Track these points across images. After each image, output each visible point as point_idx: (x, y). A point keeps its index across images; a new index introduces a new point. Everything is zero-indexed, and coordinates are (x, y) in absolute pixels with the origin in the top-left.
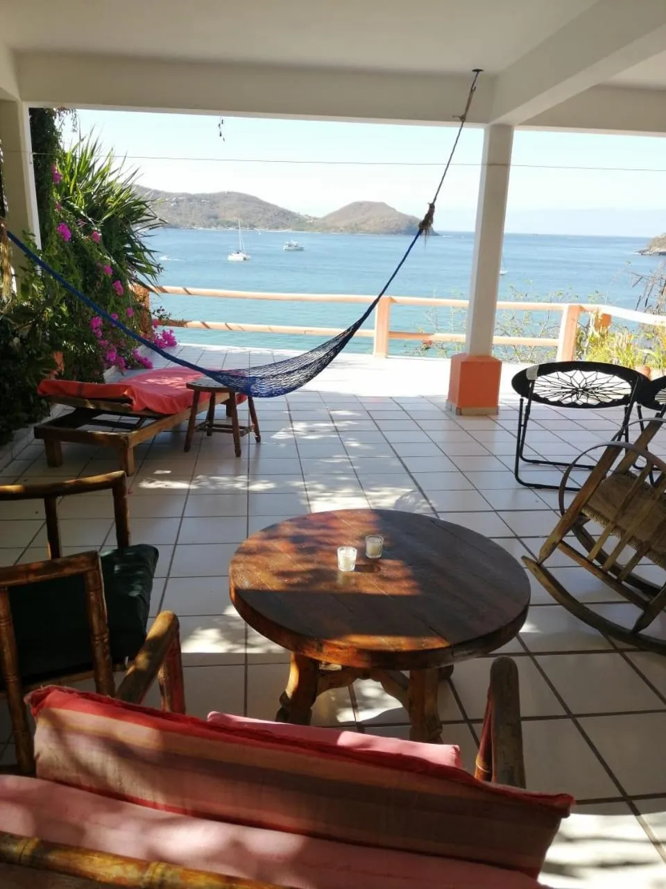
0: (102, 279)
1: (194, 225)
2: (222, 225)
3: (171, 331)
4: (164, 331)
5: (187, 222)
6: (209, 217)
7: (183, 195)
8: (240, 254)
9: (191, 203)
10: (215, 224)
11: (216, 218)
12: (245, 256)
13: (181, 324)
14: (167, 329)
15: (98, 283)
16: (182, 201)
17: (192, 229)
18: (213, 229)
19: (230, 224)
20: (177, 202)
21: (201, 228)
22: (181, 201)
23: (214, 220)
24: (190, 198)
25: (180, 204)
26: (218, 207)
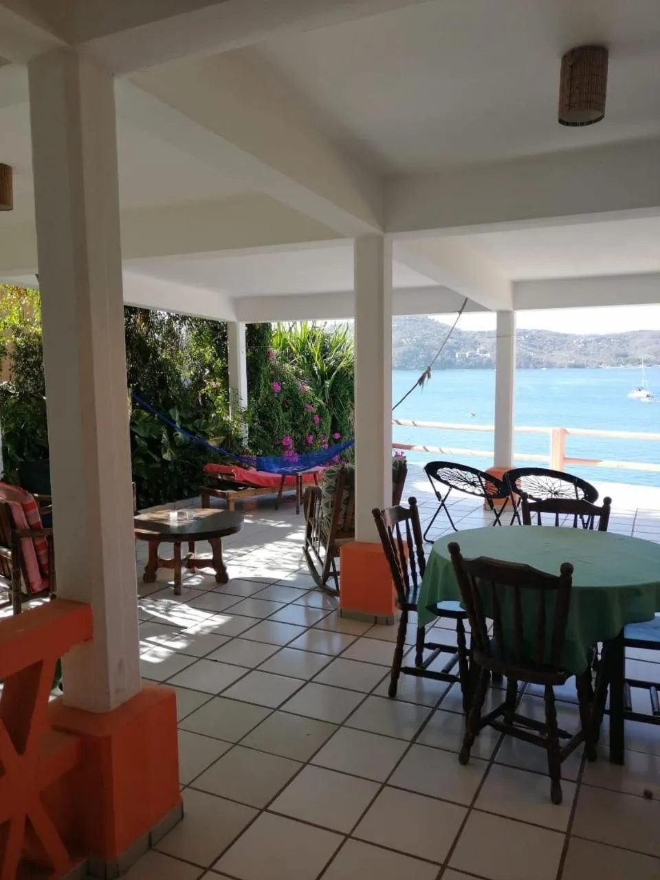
0: (305, 414)
1: (601, 364)
2: (632, 363)
3: (402, 453)
4: (396, 453)
5: (594, 362)
6: (618, 356)
7: (592, 336)
8: (643, 391)
9: (600, 343)
10: (624, 363)
11: (625, 356)
12: (648, 393)
13: (409, 448)
14: (399, 451)
15: (301, 416)
16: (591, 342)
17: (598, 368)
18: (622, 367)
19: (639, 362)
20: (585, 343)
21: (608, 367)
22: (589, 342)
23: (623, 358)
24: (599, 339)
25: (588, 344)
26: (628, 346)
